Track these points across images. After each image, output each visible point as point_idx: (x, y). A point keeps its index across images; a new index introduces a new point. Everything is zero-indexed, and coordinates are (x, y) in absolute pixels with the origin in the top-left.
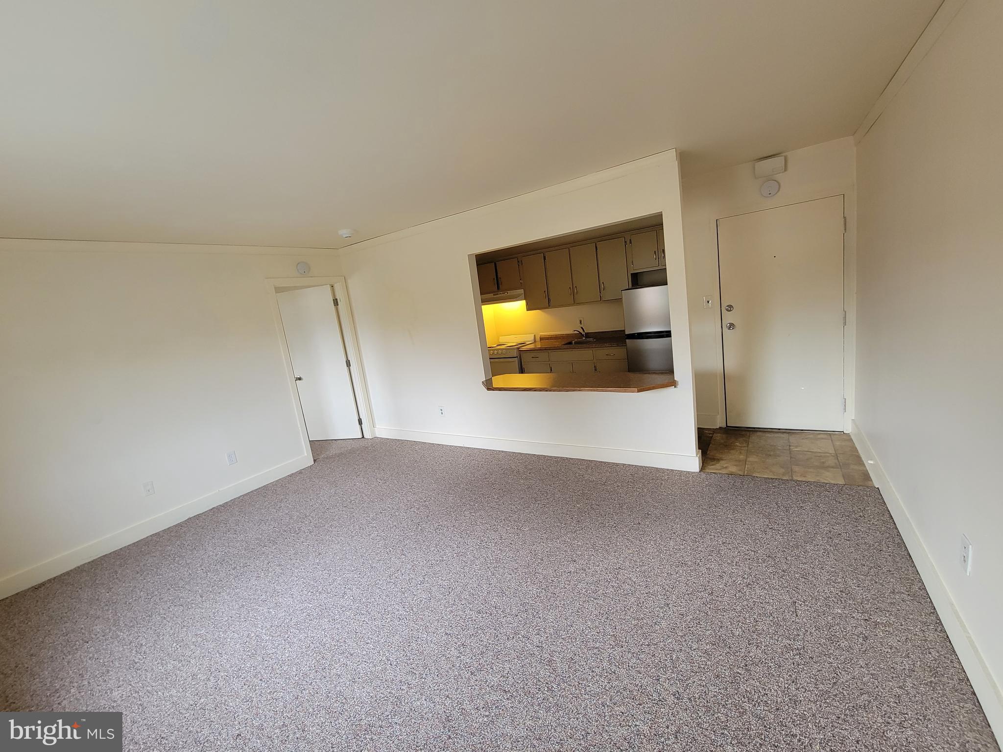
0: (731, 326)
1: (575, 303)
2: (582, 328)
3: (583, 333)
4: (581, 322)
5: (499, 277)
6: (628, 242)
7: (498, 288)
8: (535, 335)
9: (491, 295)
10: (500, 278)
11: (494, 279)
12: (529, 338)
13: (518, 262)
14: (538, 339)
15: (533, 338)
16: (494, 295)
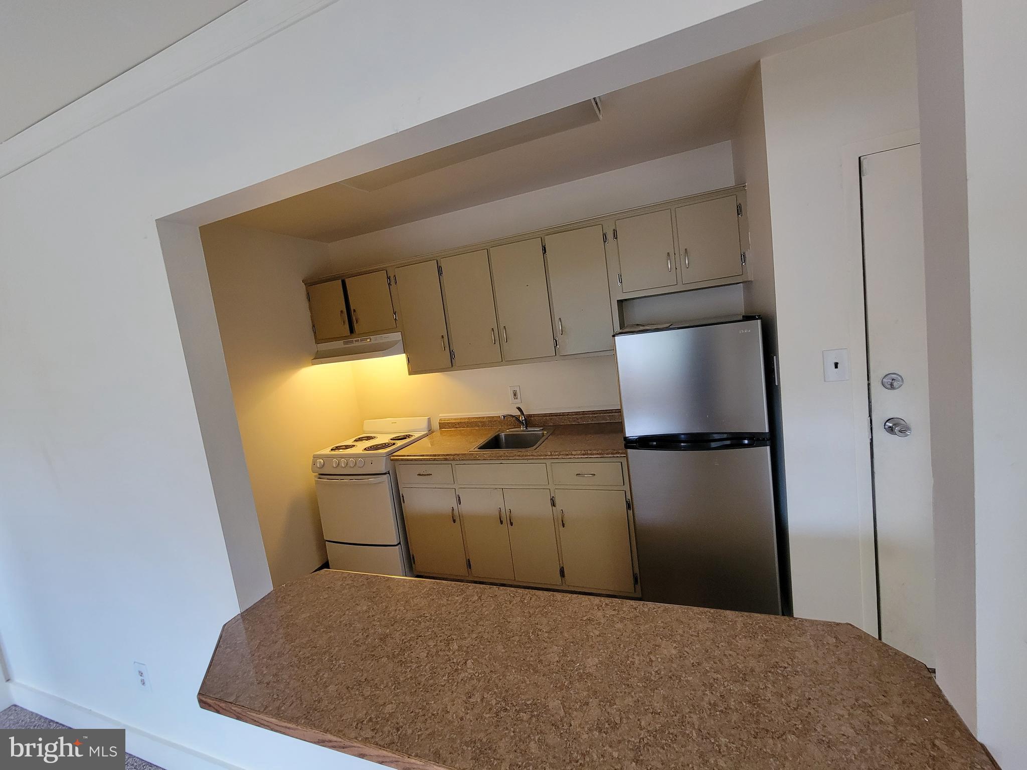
0: (895, 427)
1: (504, 360)
2: (519, 409)
3: (522, 418)
4: (515, 395)
5: (352, 309)
6: (610, 236)
7: (352, 330)
8: (429, 419)
9: (339, 344)
10: (354, 311)
11: (342, 312)
12: (417, 426)
13: (389, 278)
14: (436, 425)
15: (424, 425)
16: (345, 343)
